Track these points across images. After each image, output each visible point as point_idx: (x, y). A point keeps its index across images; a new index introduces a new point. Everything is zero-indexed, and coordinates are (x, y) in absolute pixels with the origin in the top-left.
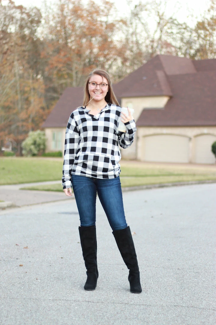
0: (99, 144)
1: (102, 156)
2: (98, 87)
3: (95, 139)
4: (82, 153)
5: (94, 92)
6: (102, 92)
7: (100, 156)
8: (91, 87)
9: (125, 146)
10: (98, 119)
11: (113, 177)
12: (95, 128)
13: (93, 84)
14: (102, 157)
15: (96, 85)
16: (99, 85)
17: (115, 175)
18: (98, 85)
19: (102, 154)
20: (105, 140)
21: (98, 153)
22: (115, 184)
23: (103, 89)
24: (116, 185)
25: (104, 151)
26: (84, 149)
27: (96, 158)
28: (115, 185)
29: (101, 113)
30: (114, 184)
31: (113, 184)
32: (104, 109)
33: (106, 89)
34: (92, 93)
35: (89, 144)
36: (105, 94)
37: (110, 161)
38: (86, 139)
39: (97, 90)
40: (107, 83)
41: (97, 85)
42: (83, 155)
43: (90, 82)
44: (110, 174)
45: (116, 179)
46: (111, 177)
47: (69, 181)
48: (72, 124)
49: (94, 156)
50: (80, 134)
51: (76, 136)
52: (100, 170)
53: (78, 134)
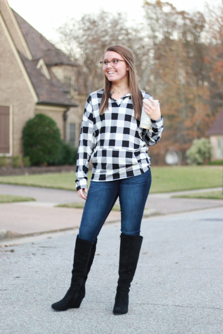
0: (119, 137)
2: (109, 65)
3: (114, 130)
5: (108, 72)
6: (116, 71)
7: (120, 151)
10: (120, 105)
11: (139, 173)
14: (124, 152)
16: (110, 62)
17: (141, 170)
19: (122, 149)
20: (126, 131)
21: (118, 147)
22: (139, 182)
25: (125, 144)
26: (102, 142)
27: (116, 154)
29: (124, 98)
35: (107, 136)
37: (133, 155)
38: (103, 130)
41: (108, 62)
42: (101, 150)
44: (136, 169)
45: (143, 174)
46: (137, 173)
47: (85, 179)
48: (87, 109)
49: (113, 151)
50: (95, 123)
51: (91, 125)
52: (123, 167)
53: (93, 123)
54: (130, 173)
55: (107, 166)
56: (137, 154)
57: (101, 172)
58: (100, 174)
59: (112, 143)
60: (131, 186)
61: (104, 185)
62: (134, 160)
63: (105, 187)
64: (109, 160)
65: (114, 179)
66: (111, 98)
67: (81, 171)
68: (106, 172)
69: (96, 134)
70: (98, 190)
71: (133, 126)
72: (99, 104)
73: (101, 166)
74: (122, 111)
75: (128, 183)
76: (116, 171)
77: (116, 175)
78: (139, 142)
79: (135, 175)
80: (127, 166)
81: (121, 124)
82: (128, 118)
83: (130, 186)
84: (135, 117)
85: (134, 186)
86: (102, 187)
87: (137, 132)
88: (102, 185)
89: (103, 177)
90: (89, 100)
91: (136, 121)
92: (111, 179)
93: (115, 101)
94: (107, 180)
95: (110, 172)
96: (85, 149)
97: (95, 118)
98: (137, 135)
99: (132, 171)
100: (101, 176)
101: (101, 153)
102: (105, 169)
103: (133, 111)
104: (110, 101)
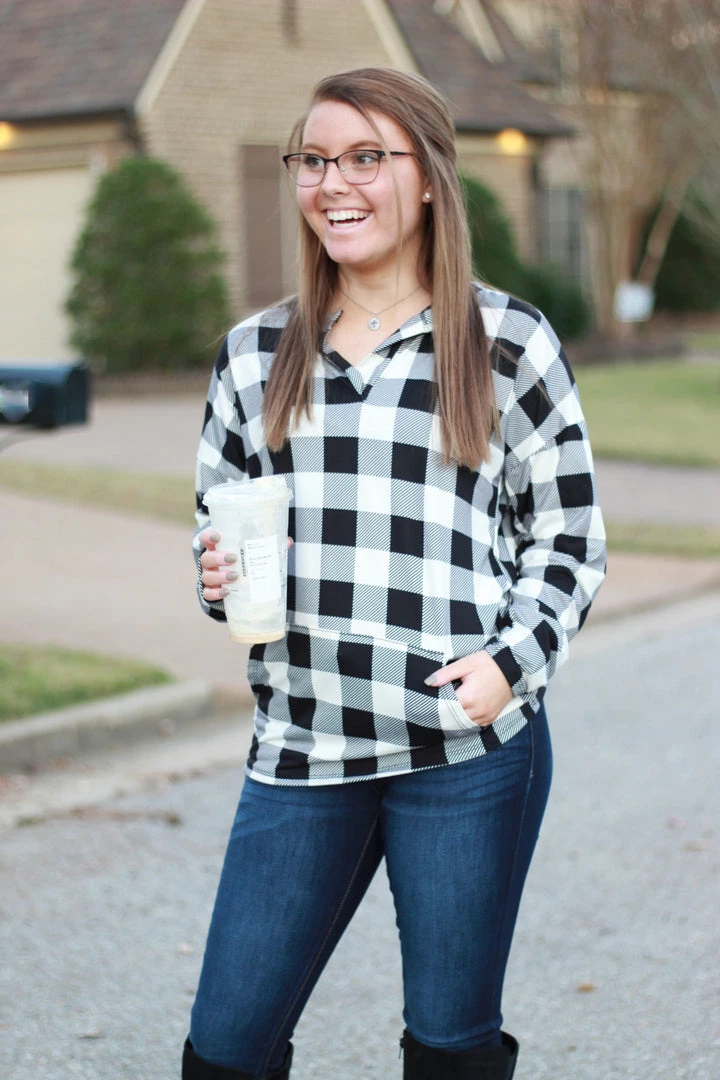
2: (334, 180)
5: (325, 213)
6: (371, 209)
10: (367, 389)
13: (311, 160)
15: (320, 166)
16: (336, 161)
18: (332, 166)
22: (477, 794)
24: (482, 799)
28: (473, 801)
29: (390, 352)
30: (469, 795)
31: (464, 793)
39: (326, 195)
41: (326, 161)
45: (499, 754)
55: (316, 714)
57: (288, 738)
58: (282, 744)
61: (299, 805)
63: (308, 812)
64: (328, 688)
65: (347, 774)
68: (310, 740)
70: (269, 826)
75: (418, 800)
83: (432, 815)
84: (444, 455)
85: (448, 814)
88: (291, 804)
89: (293, 764)
92: (333, 776)
93: (345, 365)
94: (312, 782)
95: (330, 747)
100: (285, 755)
103: (436, 419)
104: (321, 371)
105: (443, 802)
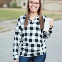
0: (34, 38)
1: (36, 44)
2: (34, 5)
3: (31, 34)
4: (25, 42)
5: (32, 7)
6: (36, 7)
8: (30, 5)
9: (46, 38)
10: (33, 23)
11: (42, 54)
12: (31, 28)
13: (31, 3)
15: (32, 3)
16: (34, 3)
17: (43, 53)
20: (37, 35)
21: (33, 42)
23: (37, 6)
25: (37, 41)
26: (26, 40)
27: (32, 46)
29: (35, 20)
32: (37, 17)
33: (38, 5)
34: (30, 8)
35: (28, 37)
36: (38, 8)
37: (40, 46)
38: (26, 34)
39: (33, 6)
40: (39, 2)
42: (25, 43)
43: (29, 2)
44: (41, 52)
46: (41, 54)
47: (17, 55)
48: (18, 24)
49: (31, 44)
50: (22, 30)
51: (20, 31)
52: (35, 51)
53: (21, 30)
54: (38, 54)
55: (28, 50)
56: (42, 45)
59: (31, 40)
60: (38, 59)
62: (41, 48)
63: (27, 59)
64: (29, 48)
65: (31, 56)
66: (29, 19)
67: (15, 51)
68: (27, 52)
69: (23, 35)
71: (39, 32)
72: (24, 22)
73: (25, 50)
74: (35, 26)
76: (32, 53)
77: (32, 55)
78: (42, 39)
79: (41, 55)
80: (37, 51)
81: (34, 32)
82: (37, 29)
84: (40, 28)
86: (26, 59)
87: (41, 35)
89: (26, 55)
90: (19, 20)
91: (41, 30)
93: (31, 21)
94: (28, 56)
95: (29, 53)
96: (17, 42)
97: (22, 28)
98: (41, 36)
99: (39, 53)
100: (25, 54)
101: (25, 44)
102: (27, 51)
103: (39, 25)
104: (29, 21)
105: (39, 58)
